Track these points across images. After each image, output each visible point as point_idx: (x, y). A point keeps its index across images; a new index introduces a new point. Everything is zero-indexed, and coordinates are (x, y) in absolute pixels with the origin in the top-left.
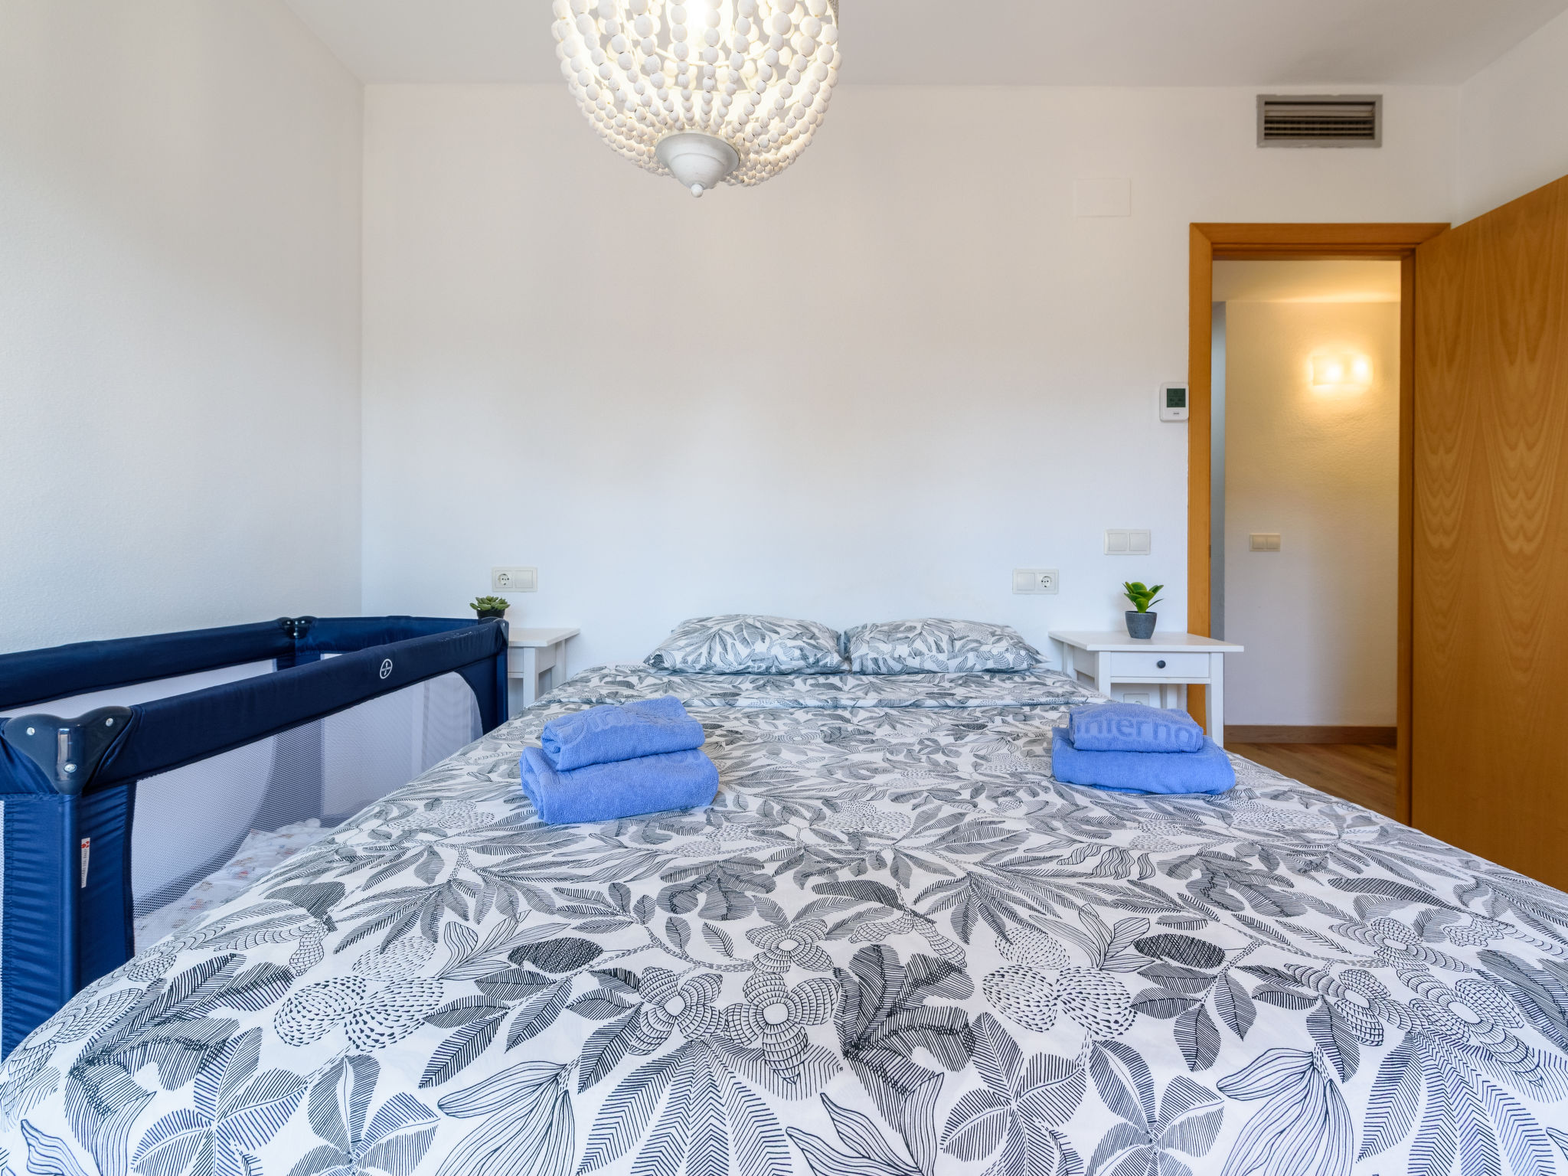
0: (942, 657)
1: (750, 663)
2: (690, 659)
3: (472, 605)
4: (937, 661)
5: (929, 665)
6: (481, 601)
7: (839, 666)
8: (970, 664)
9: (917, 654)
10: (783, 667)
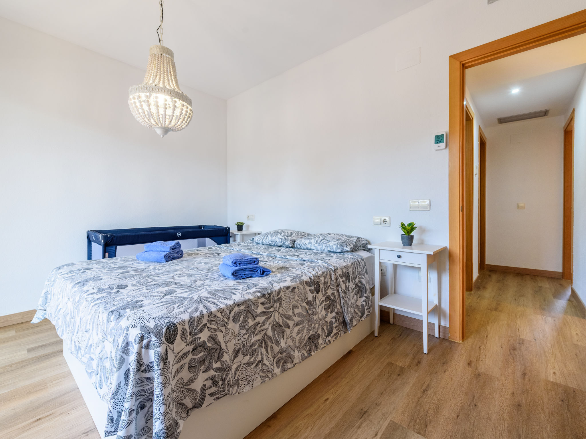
0: (316, 245)
1: (270, 242)
2: (259, 240)
3: (236, 224)
4: (315, 246)
5: (313, 248)
6: (238, 223)
7: (289, 245)
8: (323, 248)
9: (310, 243)
10: (278, 244)
